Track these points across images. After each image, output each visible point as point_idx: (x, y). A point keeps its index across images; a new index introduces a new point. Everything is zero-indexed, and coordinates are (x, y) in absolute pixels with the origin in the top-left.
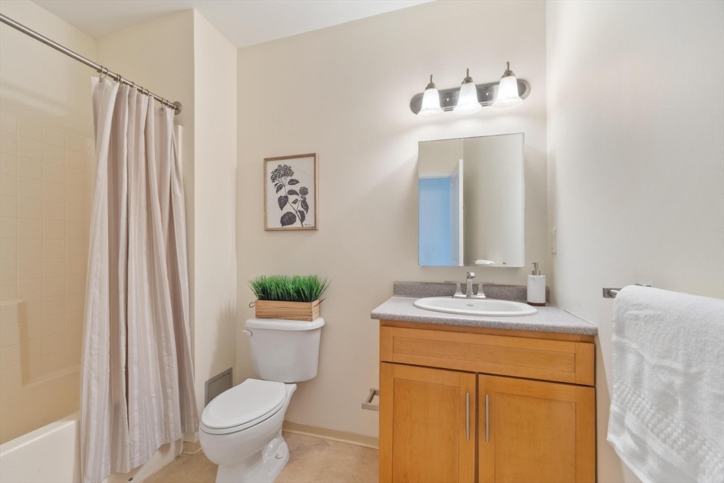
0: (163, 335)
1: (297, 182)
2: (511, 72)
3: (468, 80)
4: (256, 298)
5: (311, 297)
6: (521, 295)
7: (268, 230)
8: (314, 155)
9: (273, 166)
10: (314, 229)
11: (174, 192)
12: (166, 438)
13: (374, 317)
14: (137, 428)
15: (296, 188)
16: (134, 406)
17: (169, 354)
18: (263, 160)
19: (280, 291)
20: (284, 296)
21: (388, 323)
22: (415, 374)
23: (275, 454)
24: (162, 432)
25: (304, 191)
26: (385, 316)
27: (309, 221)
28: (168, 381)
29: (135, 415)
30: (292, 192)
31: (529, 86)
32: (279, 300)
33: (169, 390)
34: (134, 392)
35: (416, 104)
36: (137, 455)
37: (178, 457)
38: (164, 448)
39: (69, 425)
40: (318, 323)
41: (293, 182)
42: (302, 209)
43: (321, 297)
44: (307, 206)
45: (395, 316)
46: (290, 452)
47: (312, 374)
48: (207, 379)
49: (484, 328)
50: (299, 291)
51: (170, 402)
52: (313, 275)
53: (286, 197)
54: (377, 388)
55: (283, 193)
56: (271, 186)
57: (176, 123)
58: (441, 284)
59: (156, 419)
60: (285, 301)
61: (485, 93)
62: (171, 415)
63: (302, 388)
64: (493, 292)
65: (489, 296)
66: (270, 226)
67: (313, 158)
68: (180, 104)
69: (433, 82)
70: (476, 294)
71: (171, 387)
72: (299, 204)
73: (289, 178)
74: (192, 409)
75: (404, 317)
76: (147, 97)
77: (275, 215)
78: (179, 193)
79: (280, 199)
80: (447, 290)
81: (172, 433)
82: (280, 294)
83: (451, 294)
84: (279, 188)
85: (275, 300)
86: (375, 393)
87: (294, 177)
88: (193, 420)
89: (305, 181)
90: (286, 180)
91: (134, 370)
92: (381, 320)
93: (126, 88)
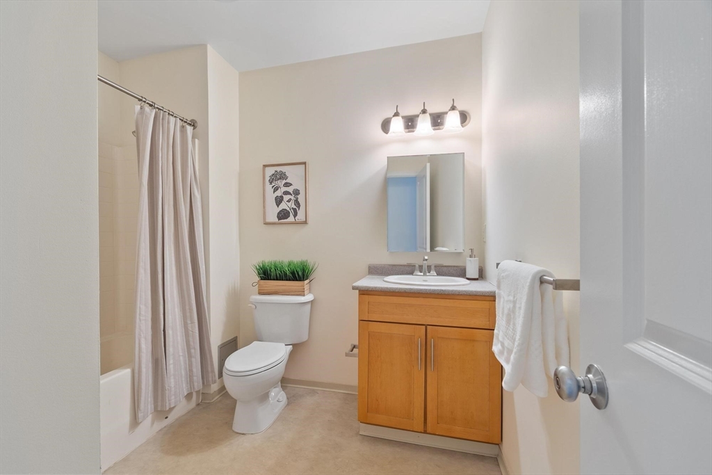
0: (187, 307)
1: (291, 185)
2: (455, 107)
3: (424, 112)
4: (257, 279)
5: (303, 278)
6: (462, 273)
7: (266, 224)
8: (305, 163)
9: (270, 171)
10: (305, 222)
11: (194, 194)
12: (191, 388)
13: (354, 288)
14: (172, 377)
15: (290, 189)
16: (171, 361)
17: (192, 322)
18: (262, 166)
19: (278, 272)
20: (282, 277)
21: (364, 292)
22: (383, 328)
23: (277, 399)
24: (187, 383)
25: (297, 192)
26: (362, 287)
27: (300, 216)
28: (192, 343)
29: (171, 367)
30: (286, 193)
31: (470, 116)
32: (277, 279)
33: (193, 351)
34: (170, 350)
35: (385, 126)
36: (173, 397)
37: (198, 405)
38: (189, 396)
39: (126, 372)
40: (309, 297)
41: (287, 185)
42: (295, 207)
43: (311, 278)
44: (299, 204)
45: (370, 287)
46: (288, 398)
47: (305, 338)
48: (219, 343)
49: (430, 294)
50: (294, 272)
51: (193, 360)
52: (304, 259)
53: (282, 197)
54: (356, 343)
55: (279, 193)
56: (269, 188)
57: (194, 137)
58: (404, 266)
59: (183, 373)
60: (283, 280)
61: (437, 120)
62: (194, 370)
63: (297, 349)
64: (442, 271)
65: (439, 274)
66: (268, 220)
67: (304, 165)
68: (196, 122)
69: (399, 111)
70: (429, 272)
71: (194, 348)
72: (292, 202)
73: (284, 181)
74: (209, 366)
75: (376, 288)
76: (174, 119)
77: (273, 212)
78: (197, 195)
79: (276, 198)
80: (409, 270)
81: (196, 384)
82: (278, 275)
83: (411, 273)
84: (276, 189)
85: (274, 280)
86: (354, 347)
87: (288, 181)
88: (210, 375)
89: (297, 184)
90: (281, 183)
91: (169, 332)
92: (360, 291)
93: (160, 113)
